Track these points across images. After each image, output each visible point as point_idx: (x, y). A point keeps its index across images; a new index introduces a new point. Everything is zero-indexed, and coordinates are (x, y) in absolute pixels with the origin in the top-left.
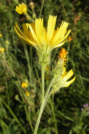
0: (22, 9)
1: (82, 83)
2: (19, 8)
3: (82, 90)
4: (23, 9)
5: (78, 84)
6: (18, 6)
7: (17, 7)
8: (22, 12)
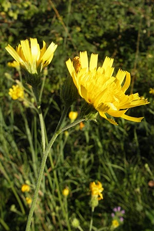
0: (17, 93)
1: (113, 174)
2: (13, 91)
3: (113, 183)
4: (19, 92)
5: (107, 175)
6: (12, 88)
7: (11, 90)
8: (17, 96)
